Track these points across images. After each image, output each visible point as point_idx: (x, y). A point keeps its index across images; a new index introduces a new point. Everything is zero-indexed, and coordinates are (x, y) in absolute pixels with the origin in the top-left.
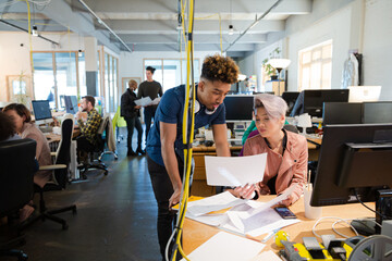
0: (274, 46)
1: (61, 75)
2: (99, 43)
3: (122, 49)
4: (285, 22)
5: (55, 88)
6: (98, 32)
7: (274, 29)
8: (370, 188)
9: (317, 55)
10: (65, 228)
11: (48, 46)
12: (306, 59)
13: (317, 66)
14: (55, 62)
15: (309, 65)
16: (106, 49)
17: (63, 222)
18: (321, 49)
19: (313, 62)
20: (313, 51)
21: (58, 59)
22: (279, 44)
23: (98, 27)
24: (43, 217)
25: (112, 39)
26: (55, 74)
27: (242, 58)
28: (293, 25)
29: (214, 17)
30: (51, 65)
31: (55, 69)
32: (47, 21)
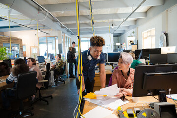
0: (132, 31)
1: (50, 45)
2: (63, 33)
3: (72, 34)
4: (136, 21)
5: (47, 50)
6: (63, 29)
7: (132, 24)
8: (156, 90)
9: (149, 34)
10: (48, 104)
11: (45, 35)
12: (145, 36)
13: (149, 39)
14: (47, 41)
15: (146, 38)
16: (66, 35)
17: (47, 102)
18: (151, 31)
19: (148, 37)
20: (148, 32)
21: (48, 39)
22: (134, 30)
23: (62, 27)
24: (41, 100)
25: (68, 31)
26: (47, 45)
27: (120, 36)
28: (139, 22)
29: (107, 21)
30: (46, 42)
31: (47, 43)
32: (44, 26)
